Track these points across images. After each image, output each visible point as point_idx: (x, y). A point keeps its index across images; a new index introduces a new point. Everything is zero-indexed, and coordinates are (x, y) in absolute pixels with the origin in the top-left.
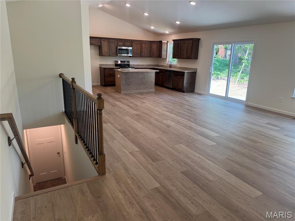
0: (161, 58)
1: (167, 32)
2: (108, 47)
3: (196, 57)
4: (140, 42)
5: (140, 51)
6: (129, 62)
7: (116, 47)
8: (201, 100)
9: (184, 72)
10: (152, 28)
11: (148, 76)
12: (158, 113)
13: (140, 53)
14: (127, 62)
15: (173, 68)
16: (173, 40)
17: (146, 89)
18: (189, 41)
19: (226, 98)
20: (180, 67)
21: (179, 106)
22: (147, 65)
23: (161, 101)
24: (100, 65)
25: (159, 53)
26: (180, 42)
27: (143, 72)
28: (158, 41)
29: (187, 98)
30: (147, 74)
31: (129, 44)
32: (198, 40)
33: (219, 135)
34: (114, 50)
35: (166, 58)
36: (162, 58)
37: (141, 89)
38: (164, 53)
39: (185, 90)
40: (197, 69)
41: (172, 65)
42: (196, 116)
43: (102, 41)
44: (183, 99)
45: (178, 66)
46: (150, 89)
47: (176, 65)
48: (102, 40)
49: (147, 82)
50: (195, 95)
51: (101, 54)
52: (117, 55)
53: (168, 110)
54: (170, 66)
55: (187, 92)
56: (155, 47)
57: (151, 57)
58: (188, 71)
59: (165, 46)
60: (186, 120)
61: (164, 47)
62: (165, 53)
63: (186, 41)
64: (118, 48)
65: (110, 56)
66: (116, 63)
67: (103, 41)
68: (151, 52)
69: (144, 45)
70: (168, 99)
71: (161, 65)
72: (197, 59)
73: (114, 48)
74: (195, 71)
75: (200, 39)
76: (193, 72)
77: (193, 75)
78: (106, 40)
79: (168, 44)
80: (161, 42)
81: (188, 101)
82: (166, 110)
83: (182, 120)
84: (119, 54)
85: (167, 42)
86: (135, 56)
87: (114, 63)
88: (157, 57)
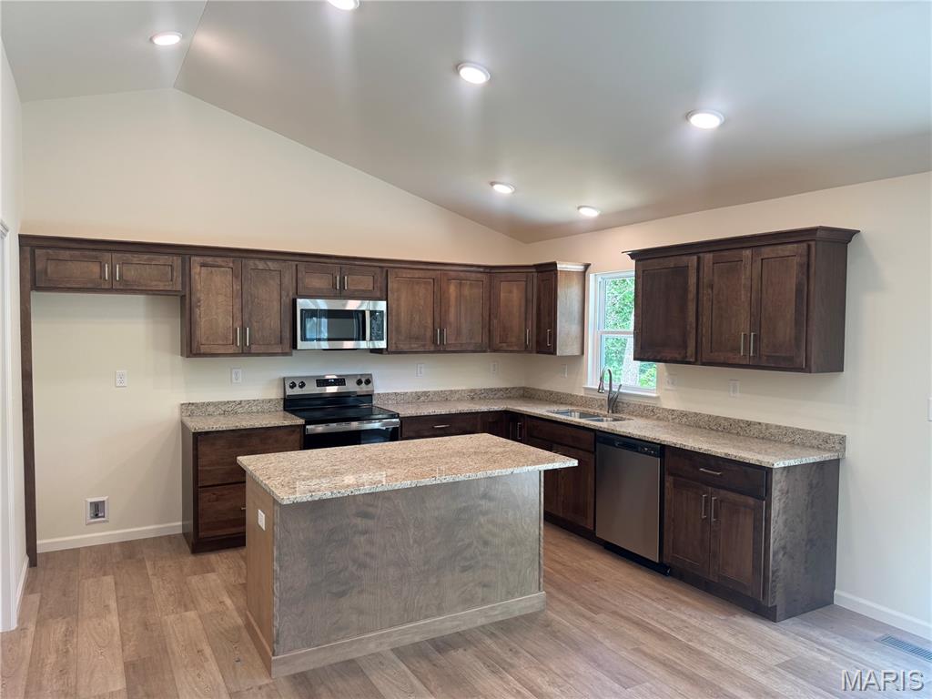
0: (554, 353)
1: (589, 213)
2: (238, 301)
4: (433, 274)
5: (430, 321)
6: (368, 382)
7: (287, 301)
9: (767, 472)
10: (502, 190)
13: (429, 333)
14: (359, 382)
15: (632, 414)
16: (633, 255)
20: (684, 414)
22: (474, 393)
25: (538, 327)
26: (695, 257)
28: (532, 263)
31: (366, 282)
34: (272, 319)
35: (576, 352)
36: (558, 352)
37: (439, 612)
38: (566, 326)
41: (626, 399)
43: (196, 269)
45: (669, 405)
46: (510, 594)
48: (196, 260)
49: (486, 543)
52: (294, 346)
55: (790, 613)
56: (512, 296)
57: (495, 351)
58: (793, 463)
59: (573, 291)
61: (567, 297)
62: (575, 329)
64: (303, 304)
65: (245, 352)
66: (290, 392)
67: (203, 265)
68: (495, 322)
69: (452, 289)
72: (842, 368)
73: (276, 305)
75: (852, 235)
77: (823, 482)
78: (219, 261)
79: (591, 277)
84: (304, 339)
85: (581, 268)
86: (405, 348)
87: (275, 394)
88: (526, 350)
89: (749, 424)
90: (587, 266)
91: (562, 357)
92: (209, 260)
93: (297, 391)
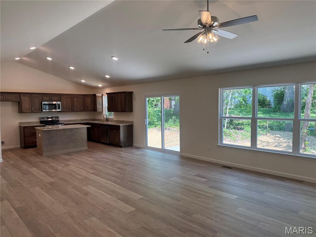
0: (96, 111)
1: (100, 85)
2: (30, 102)
3: (131, 110)
4: (71, 96)
5: (71, 105)
6: (58, 118)
7: (41, 102)
8: (137, 155)
9: (120, 126)
10: (83, 81)
11: (77, 133)
12: (80, 177)
13: (71, 108)
14: (56, 118)
15: (110, 122)
16: (107, 94)
17: (77, 148)
18: (121, 94)
19: (163, 150)
20: (116, 121)
21: (109, 165)
22: (82, 120)
23: (91, 161)
24: (20, 123)
25: (94, 106)
26: (114, 95)
27: (71, 129)
28: (92, 94)
29: (122, 154)
30: (76, 130)
31: (57, 98)
32: (131, 93)
33: (142, 197)
34: (37, 106)
35: (102, 111)
36: (97, 111)
37: (69, 149)
38: (99, 107)
39: (122, 144)
40: (133, 122)
41: (109, 119)
42: (125, 175)
43: (22, 97)
44: (118, 155)
45: (115, 119)
46: (81, 147)
47: (113, 118)
49: (77, 139)
50: (133, 150)
51: (21, 111)
52: (42, 111)
53: (95, 171)
54: (107, 120)
55: (125, 147)
56: (89, 100)
57: (86, 111)
58: (123, 125)
59: (100, 99)
60: (112, 182)
61: (99, 100)
62: (101, 107)
63: (119, 94)
64: (43, 103)
65: (32, 112)
66: (41, 120)
67: (23, 96)
68: (85, 105)
69: (75, 99)
70: (100, 157)
71: (98, 119)
72: (132, 112)
73: (38, 103)
74: (131, 124)
75: (132, 92)
76: (129, 125)
77: (130, 128)
78: (27, 95)
79: (103, 97)
80: (95, 95)
81: (122, 157)
82: (91, 172)
83: (107, 183)
84: (44, 109)
85: (101, 95)
86: (65, 111)
87: (38, 120)
88: (92, 111)
90: (102, 95)
91: (98, 112)
92: (24, 95)
93: (43, 120)
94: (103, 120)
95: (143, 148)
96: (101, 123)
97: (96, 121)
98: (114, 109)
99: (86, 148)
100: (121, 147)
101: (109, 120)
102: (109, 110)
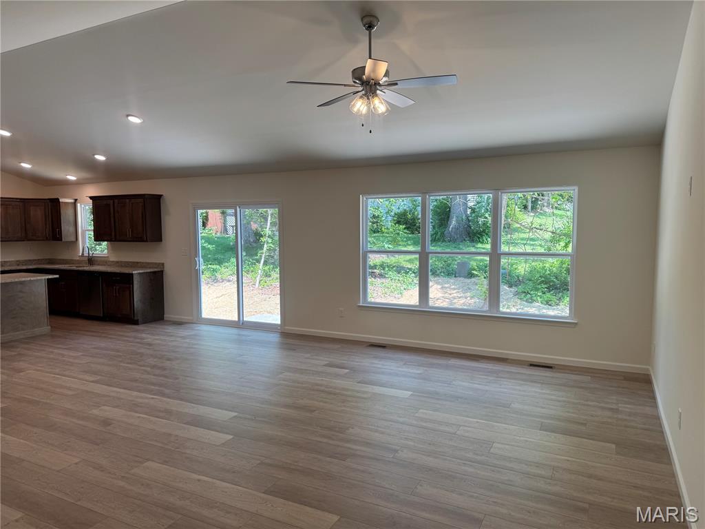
0: (61, 240)
1: (72, 178)
3: (157, 237)
8: (183, 338)
9: (132, 274)
10: (26, 166)
11: (24, 292)
12: (70, 393)
15: (99, 265)
16: (91, 198)
17: (23, 330)
18: (133, 200)
19: (240, 325)
20: (118, 262)
21: (128, 363)
23: (75, 358)
25: (53, 228)
26: (112, 201)
28: (46, 198)
29: (147, 338)
30: (19, 287)
32: (157, 198)
33: (236, 414)
35: (74, 239)
36: (63, 240)
38: (66, 228)
39: (139, 317)
40: (163, 264)
41: (95, 259)
42: (177, 379)
44: (138, 340)
45: (112, 259)
46: (34, 328)
47: (107, 257)
49: (22, 309)
50: (166, 327)
53: (99, 377)
54: (91, 260)
55: (145, 322)
56: (37, 213)
57: (30, 240)
58: (141, 271)
59: (70, 211)
60: (154, 394)
61: (66, 214)
62: (72, 229)
63: (127, 201)
68: (28, 226)
70: (94, 348)
71: (63, 260)
72: (161, 241)
74: (159, 270)
75: (161, 196)
76: (155, 272)
77: (156, 279)
79: (79, 205)
80: (55, 203)
81: (150, 345)
82: (91, 379)
83: (142, 398)
85: (73, 201)
88: (47, 239)
89: (137, 263)
90: (76, 200)
91: (67, 242)
94: (79, 262)
95: (192, 323)
96: (74, 268)
97: (61, 264)
98: (111, 235)
99: (46, 329)
100: (136, 323)
101: (97, 261)
102: (99, 237)
